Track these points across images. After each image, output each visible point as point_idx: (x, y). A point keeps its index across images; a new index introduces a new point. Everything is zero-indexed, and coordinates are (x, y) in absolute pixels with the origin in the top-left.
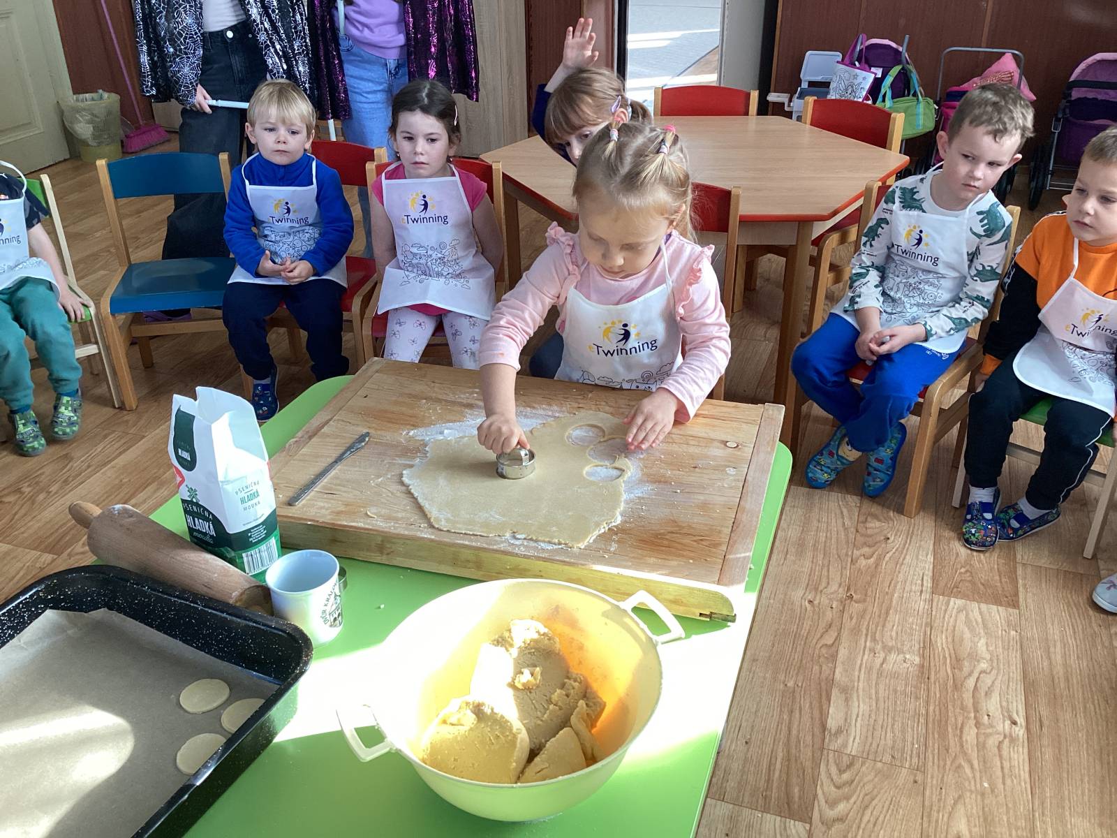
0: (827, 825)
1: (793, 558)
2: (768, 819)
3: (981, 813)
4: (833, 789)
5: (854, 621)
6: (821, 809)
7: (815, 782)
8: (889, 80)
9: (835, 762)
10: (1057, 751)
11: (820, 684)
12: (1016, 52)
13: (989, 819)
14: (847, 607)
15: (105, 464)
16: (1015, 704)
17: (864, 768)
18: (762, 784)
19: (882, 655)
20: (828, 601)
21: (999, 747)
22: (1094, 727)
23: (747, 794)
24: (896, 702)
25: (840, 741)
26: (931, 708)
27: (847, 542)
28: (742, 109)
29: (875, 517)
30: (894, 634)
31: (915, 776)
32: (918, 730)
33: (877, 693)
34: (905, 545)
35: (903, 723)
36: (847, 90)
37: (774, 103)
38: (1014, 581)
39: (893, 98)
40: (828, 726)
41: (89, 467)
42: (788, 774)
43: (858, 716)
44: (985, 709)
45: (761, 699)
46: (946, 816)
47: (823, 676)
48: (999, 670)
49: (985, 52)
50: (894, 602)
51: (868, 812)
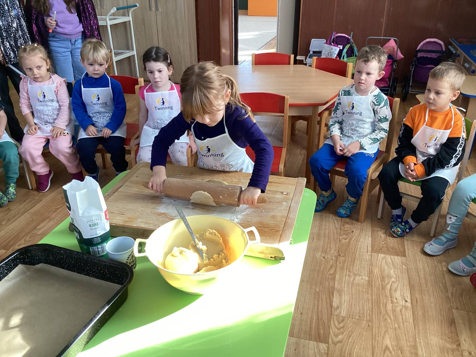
0: (335, 344)
1: (316, 240)
2: (311, 343)
3: (395, 337)
4: (336, 330)
5: (341, 264)
6: (332, 338)
7: (329, 327)
8: (345, 50)
9: (337, 319)
10: (423, 311)
11: (329, 290)
12: (395, 39)
13: (398, 338)
14: (338, 259)
15: (25, 212)
16: (406, 294)
17: (348, 321)
18: (308, 329)
19: (353, 277)
20: (330, 257)
21: (401, 311)
22: (438, 301)
23: (302, 334)
24: (359, 295)
25: (338, 311)
26: (374, 297)
27: (337, 233)
28: (288, 62)
29: (347, 223)
30: (357, 269)
31: (368, 323)
32: (369, 305)
33: (352, 292)
34: (360, 234)
35: (362, 303)
36: (328, 54)
37: (299, 60)
38: (403, 246)
39: (347, 57)
40: (333, 305)
41: (18, 213)
42: (318, 325)
43: (345, 301)
44: (394, 296)
45: (306, 296)
46: (381, 338)
47: (330, 286)
48: (399, 281)
49: (383, 39)
50: (357, 256)
51: (351, 339)
